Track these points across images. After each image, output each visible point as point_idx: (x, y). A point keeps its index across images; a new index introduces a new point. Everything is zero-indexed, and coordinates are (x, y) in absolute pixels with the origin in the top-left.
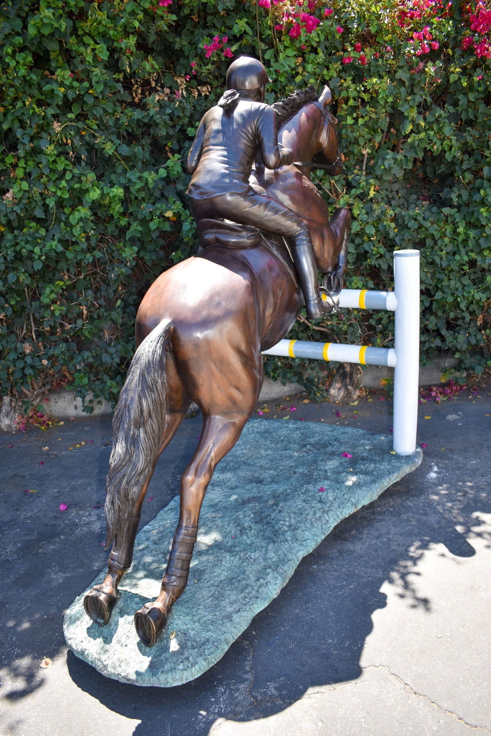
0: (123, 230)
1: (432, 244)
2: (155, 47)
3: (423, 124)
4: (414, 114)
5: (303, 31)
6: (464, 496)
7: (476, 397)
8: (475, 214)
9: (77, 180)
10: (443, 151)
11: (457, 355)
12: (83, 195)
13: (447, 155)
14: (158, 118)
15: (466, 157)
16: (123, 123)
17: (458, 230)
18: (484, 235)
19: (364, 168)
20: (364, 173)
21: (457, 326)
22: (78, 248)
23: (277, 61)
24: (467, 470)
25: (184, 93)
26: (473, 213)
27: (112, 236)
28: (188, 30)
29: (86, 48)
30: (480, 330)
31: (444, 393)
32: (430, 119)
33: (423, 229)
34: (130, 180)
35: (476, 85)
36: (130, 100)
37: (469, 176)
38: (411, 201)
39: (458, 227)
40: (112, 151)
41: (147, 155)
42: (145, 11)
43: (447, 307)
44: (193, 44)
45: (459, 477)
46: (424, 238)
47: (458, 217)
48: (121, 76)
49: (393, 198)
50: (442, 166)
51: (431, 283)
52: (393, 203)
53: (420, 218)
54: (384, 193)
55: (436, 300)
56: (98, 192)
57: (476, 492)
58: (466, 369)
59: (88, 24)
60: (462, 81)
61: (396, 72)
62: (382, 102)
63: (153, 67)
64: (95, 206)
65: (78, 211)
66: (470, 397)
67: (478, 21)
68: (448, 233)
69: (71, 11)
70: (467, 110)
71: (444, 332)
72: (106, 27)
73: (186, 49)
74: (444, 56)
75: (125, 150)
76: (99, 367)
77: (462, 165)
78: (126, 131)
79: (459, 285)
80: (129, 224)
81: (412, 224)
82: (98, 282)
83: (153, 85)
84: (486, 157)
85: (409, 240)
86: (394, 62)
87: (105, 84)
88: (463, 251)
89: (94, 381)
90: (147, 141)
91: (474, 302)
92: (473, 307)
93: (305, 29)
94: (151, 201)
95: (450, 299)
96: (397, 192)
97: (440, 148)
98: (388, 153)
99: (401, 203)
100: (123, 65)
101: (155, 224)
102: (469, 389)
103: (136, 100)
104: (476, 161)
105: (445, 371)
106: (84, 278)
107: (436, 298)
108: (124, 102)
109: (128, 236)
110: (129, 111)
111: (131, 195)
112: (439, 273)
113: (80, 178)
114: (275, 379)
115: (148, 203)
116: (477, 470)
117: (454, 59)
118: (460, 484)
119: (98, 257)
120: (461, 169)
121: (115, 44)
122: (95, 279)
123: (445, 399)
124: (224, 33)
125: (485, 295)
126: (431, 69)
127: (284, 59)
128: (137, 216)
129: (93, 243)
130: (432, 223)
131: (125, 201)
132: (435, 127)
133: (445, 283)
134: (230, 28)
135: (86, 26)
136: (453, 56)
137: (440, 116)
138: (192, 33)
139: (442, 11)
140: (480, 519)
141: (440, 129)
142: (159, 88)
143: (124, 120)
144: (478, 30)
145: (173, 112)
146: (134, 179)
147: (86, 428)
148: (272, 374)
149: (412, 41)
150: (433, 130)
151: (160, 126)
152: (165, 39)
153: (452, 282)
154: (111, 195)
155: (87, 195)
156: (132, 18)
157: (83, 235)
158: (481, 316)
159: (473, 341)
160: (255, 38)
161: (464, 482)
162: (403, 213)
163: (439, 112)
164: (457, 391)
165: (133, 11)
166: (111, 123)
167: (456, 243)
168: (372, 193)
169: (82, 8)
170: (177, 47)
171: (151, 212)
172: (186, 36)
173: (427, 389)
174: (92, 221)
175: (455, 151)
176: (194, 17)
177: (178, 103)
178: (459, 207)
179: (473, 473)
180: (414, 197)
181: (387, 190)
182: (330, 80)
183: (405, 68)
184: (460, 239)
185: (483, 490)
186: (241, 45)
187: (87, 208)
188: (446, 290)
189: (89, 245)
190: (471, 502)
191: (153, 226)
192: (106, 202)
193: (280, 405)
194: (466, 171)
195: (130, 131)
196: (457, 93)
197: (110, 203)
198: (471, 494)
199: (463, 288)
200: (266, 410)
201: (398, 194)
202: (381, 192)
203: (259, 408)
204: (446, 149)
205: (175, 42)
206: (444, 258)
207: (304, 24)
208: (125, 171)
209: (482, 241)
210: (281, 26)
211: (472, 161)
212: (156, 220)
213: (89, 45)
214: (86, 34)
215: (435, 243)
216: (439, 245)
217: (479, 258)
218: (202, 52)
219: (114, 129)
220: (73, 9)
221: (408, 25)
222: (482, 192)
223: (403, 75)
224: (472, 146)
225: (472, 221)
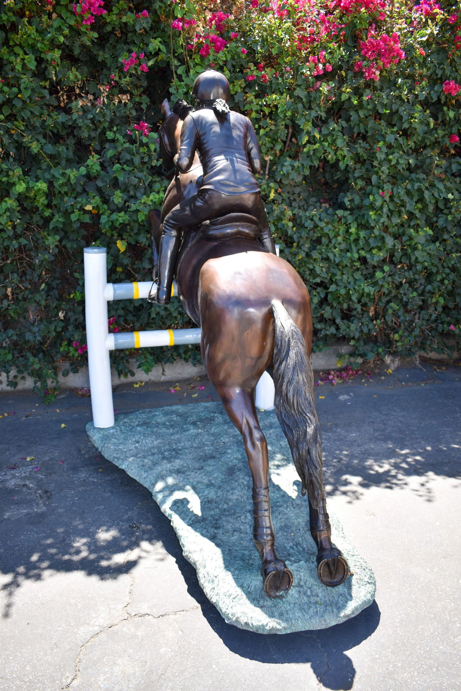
0: (47, 220)
1: (327, 242)
2: (81, 57)
3: (318, 136)
4: (309, 127)
5: (211, 51)
6: (338, 462)
7: (369, 381)
8: (366, 217)
9: (5, 174)
10: (338, 160)
11: (352, 343)
12: (10, 188)
13: (341, 163)
14: (80, 122)
15: (358, 166)
16: (49, 125)
17: (350, 231)
18: (373, 235)
19: (267, 173)
20: (267, 177)
21: (351, 316)
22: (5, 236)
23: (188, 76)
24: (347, 441)
25: (106, 100)
26: (363, 215)
27: (38, 225)
28: (111, 44)
29: (16, 58)
30: (372, 321)
31: (340, 377)
32: (325, 131)
33: (319, 229)
34: (54, 176)
35: (365, 103)
36: (56, 104)
37: (360, 183)
38: (310, 203)
39: (350, 228)
40: (37, 149)
41: (71, 154)
42: (70, 27)
43: (341, 299)
44: (115, 57)
45: (338, 446)
46: (321, 237)
47: (350, 219)
48: (47, 84)
49: (295, 200)
50: (339, 173)
51: (326, 276)
52: (294, 204)
53: (316, 219)
54: (285, 195)
55: (331, 292)
56: (24, 185)
57: (350, 459)
58: (361, 356)
59: (19, 36)
60: (352, 100)
61: (295, 89)
62: (282, 116)
63: (76, 77)
64: (21, 198)
65: (5, 201)
66: (363, 381)
67: (367, 48)
68: (341, 232)
69: (4, 24)
70: (359, 125)
71: (338, 321)
72: (35, 40)
73: (109, 62)
74: (338, 77)
75: (50, 149)
76: (23, 345)
77: (354, 173)
78: (52, 131)
79: (351, 279)
80: (53, 215)
81: (309, 224)
82: (24, 267)
83: (78, 91)
84: (376, 167)
85: (307, 238)
86: (292, 81)
87: (33, 90)
88: (354, 249)
89: (18, 358)
90: (71, 141)
91: (365, 295)
92: (364, 300)
93: (213, 49)
94: (74, 195)
95: (343, 291)
96: (299, 194)
97: (335, 157)
98: (286, 161)
99: (301, 205)
100: (49, 74)
101: (76, 216)
102: (363, 374)
103: (62, 105)
104: (367, 170)
105: (340, 356)
106: (12, 263)
107: (330, 290)
108: (52, 106)
109: (51, 226)
110: (54, 114)
111: (55, 190)
112: (333, 268)
113: (7, 172)
114: (186, 360)
115: (71, 197)
116: (355, 441)
117: (347, 80)
118: (337, 452)
119: (23, 244)
120: (354, 176)
121: (43, 56)
122: (21, 264)
123: (340, 382)
124: (142, 49)
125: (374, 289)
126: (325, 88)
127: (194, 75)
128: (60, 208)
129: (19, 231)
130: (327, 223)
131: (50, 194)
132: (329, 139)
133: (338, 277)
134: (147, 45)
135: (16, 38)
136: (346, 77)
137: (334, 130)
138: (115, 47)
139: (337, 38)
140: (348, 481)
141: (334, 141)
142: (83, 95)
143: (50, 122)
144: (367, 55)
145: (94, 117)
146: (57, 176)
147: (10, 402)
148: (183, 356)
149: (308, 64)
150: (327, 141)
151: (83, 129)
152: (90, 51)
153: (345, 277)
154: (35, 188)
155: (14, 188)
156: (58, 33)
157: (10, 223)
158: (372, 308)
159: (365, 330)
160: (169, 55)
161: (341, 450)
162: (301, 214)
163: (333, 125)
164: (352, 375)
165: (60, 27)
166: (38, 124)
167: (349, 241)
168: (272, 195)
169: (13, 22)
170: (100, 59)
171: (72, 205)
172: (109, 50)
173: (326, 373)
174: (18, 211)
175: (347, 160)
176: (117, 33)
177: (98, 109)
178: (352, 210)
179: (351, 444)
180: (314, 199)
181: (288, 193)
182: (235, 94)
183: (302, 87)
184: (352, 238)
185: (356, 457)
186: (156, 60)
187: (14, 199)
188: (340, 284)
189: (15, 232)
190: (343, 467)
191: (74, 217)
192: (32, 195)
193: (191, 384)
194: (358, 178)
195: (56, 131)
196: (350, 110)
197: (36, 196)
198: (345, 460)
199: (355, 282)
200: (178, 388)
201: (299, 197)
202: (283, 194)
203: (171, 386)
204: (340, 158)
205: (99, 55)
206: (337, 255)
207: (212, 44)
208: (49, 168)
209: (371, 241)
210: (192, 46)
211: (364, 170)
212: (77, 212)
213: (19, 55)
214: (16, 45)
215: (330, 241)
216: (333, 243)
217: (368, 256)
218: (122, 65)
219: (41, 130)
220: (6, 23)
221: (306, 50)
222: (371, 197)
223: (300, 92)
224: (363, 156)
225: (363, 223)
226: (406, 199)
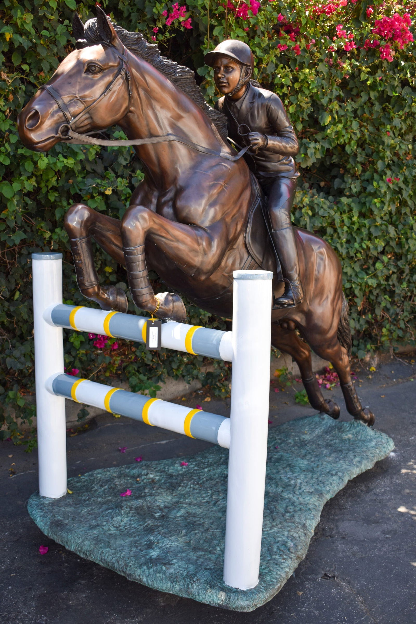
1: (332, 232)
7: (359, 381)
8: (368, 205)
10: (345, 144)
13: (347, 148)
15: (359, 150)
17: (353, 219)
26: (364, 204)
32: (341, 112)
35: (377, 84)
39: (353, 216)
46: (326, 227)
53: (325, 207)
61: (318, 64)
68: (346, 221)
86: (317, 55)
93: (251, 11)
95: (348, 286)
101: (95, 202)
104: (367, 155)
117: (359, 58)
120: (355, 161)
136: (358, 55)
137: (348, 110)
141: (346, 123)
144: (383, 35)
158: (362, 302)
167: (352, 231)
175: (353, 144)
182: (267, 65)
183: (325, 62)
184: (355, 227)
189: (16, 223)
191: (92, 204)
199: (356, 275)
204: (347, 141)
206: (344, 246)
209: (372, 230)
210: (233, 5)
212: (97, 197)
215: (335, 230)
216: (339, 233)
217: (371, 246)
222: (375, 184)
223: (322, 68)
224: (365, 140)
225: (363, 210)
226: (403, 186)
